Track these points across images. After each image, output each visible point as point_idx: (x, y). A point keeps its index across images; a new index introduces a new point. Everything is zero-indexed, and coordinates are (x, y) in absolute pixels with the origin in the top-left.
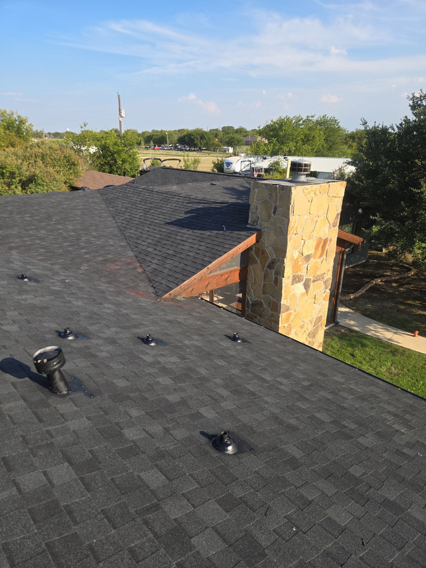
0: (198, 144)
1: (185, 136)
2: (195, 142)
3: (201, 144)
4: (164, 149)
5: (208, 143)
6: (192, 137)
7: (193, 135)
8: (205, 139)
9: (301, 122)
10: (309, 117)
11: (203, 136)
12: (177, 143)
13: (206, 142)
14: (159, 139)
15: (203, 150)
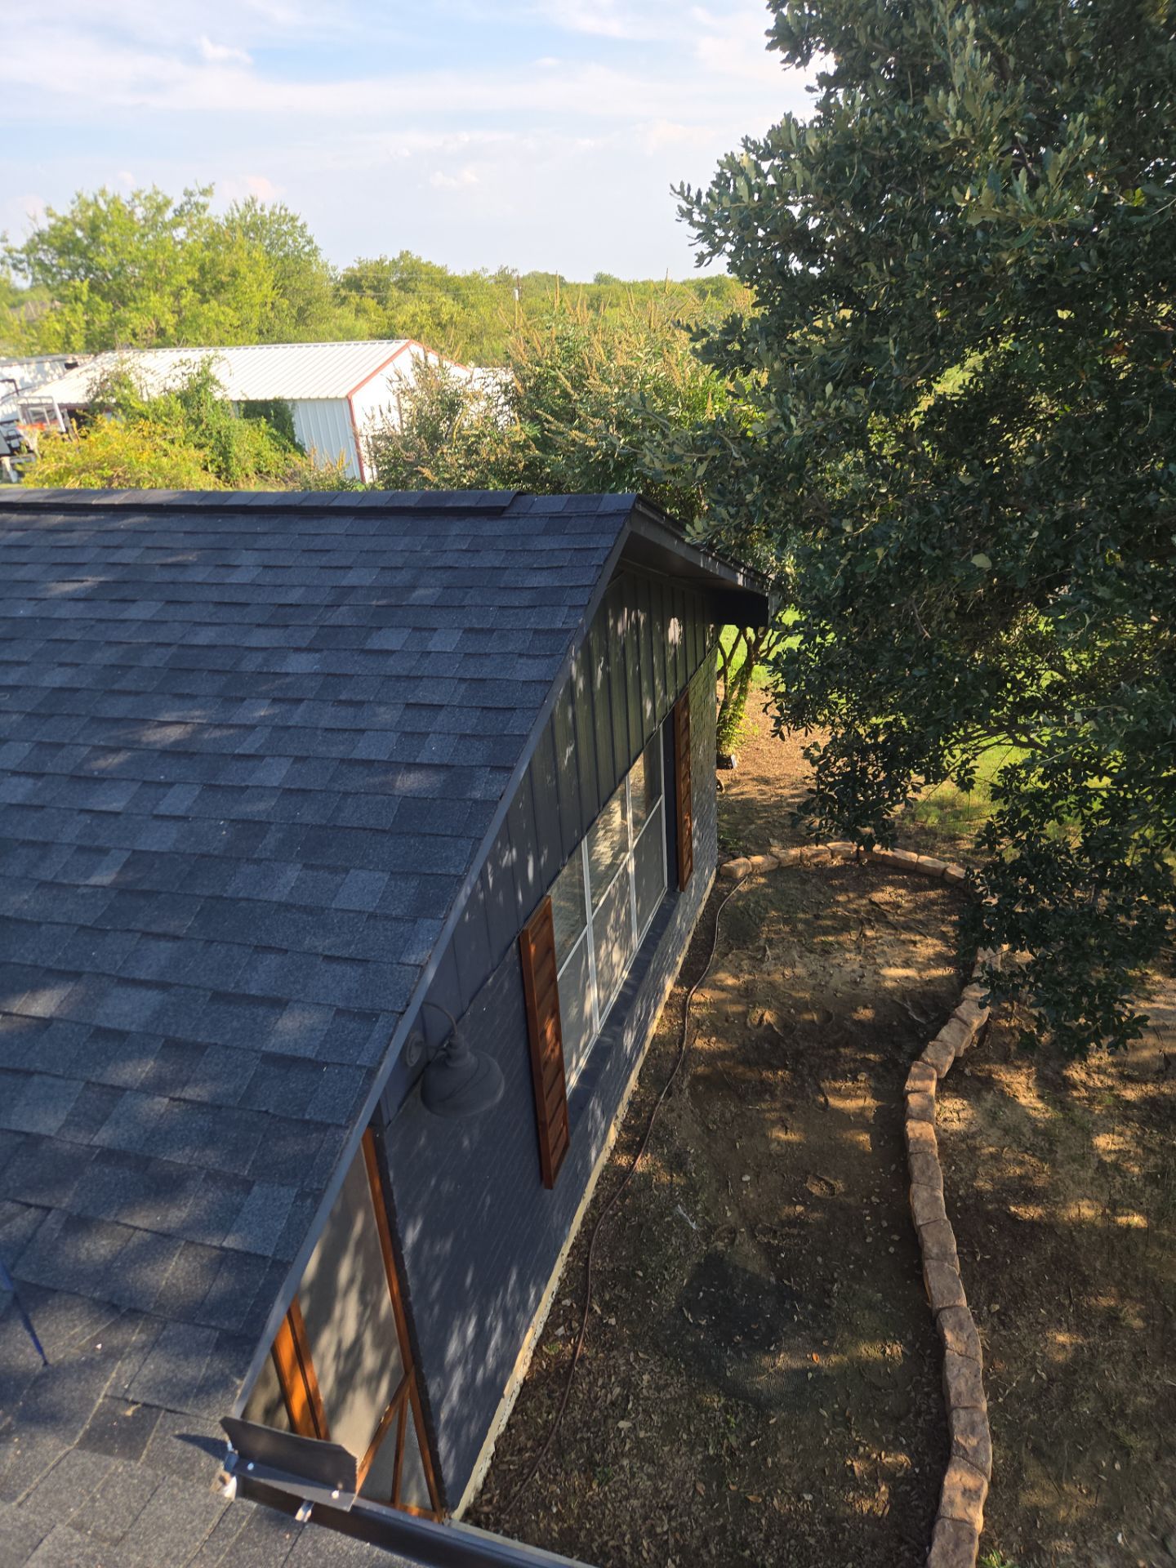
9: (169, 215)
10: (191, 194)
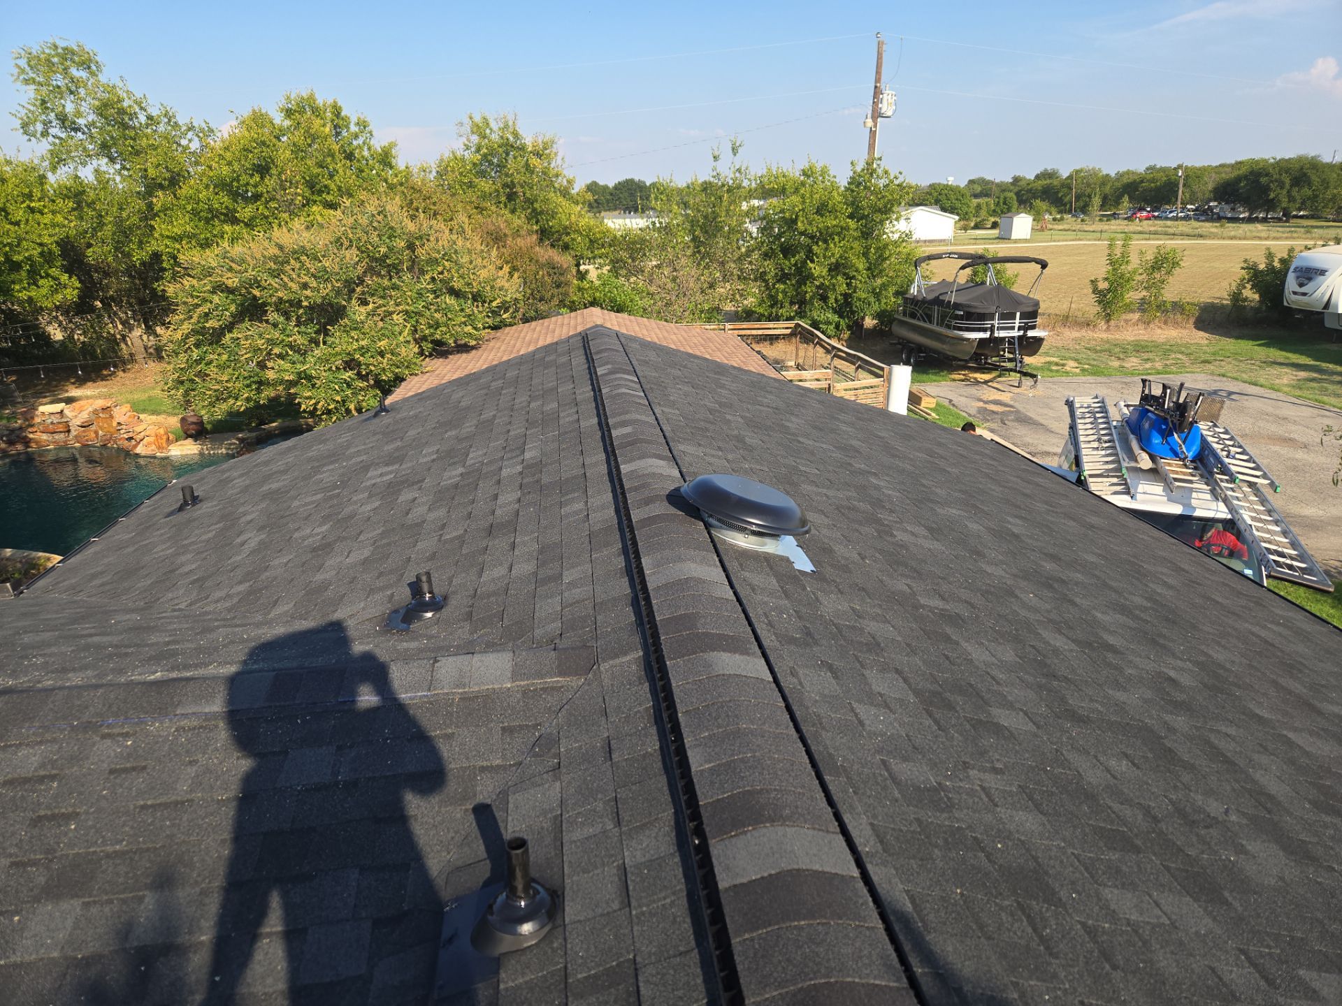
0: (1279, 201)
1: (1238, 179)
2: (1272, 195)
3: (1291, 199)
4: (1167, 218)
5: (1316, 196)
6: (1263, 180)
7: (1267, 175)
8: (1310, 184)
11: (1305, 175)
12: (1210, 200)
13: (1310, 193)
14: (1158, 189)
15: (1296, 217)
